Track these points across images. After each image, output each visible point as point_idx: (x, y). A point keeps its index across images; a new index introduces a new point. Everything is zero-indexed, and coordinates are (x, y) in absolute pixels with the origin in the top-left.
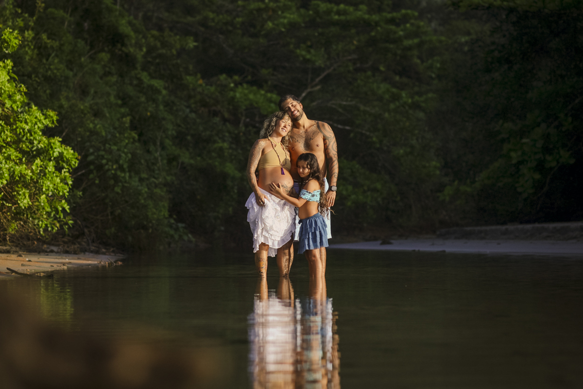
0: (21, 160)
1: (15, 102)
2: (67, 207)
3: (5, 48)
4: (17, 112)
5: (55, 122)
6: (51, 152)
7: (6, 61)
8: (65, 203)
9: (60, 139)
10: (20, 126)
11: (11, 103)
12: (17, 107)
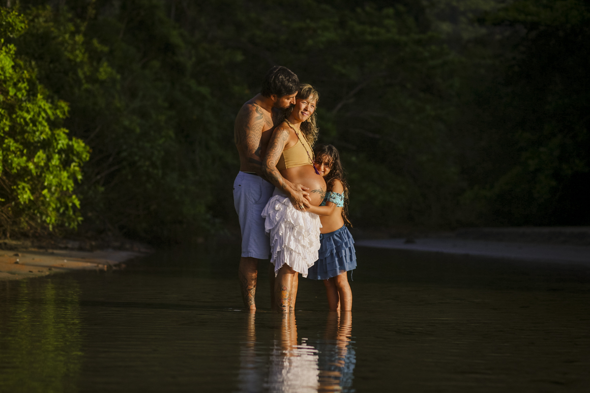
0: (22, 151)
1: (20, 90)
2: (77, 203)
3: (10, 32)
4: (21, 101)
5: (66, 113)
6: (55, 144)
7: (8, 45)
8: (75, 199)
9: (67, 131)
10: (21, 115)
11: (14, 91)
12: (23, 95)
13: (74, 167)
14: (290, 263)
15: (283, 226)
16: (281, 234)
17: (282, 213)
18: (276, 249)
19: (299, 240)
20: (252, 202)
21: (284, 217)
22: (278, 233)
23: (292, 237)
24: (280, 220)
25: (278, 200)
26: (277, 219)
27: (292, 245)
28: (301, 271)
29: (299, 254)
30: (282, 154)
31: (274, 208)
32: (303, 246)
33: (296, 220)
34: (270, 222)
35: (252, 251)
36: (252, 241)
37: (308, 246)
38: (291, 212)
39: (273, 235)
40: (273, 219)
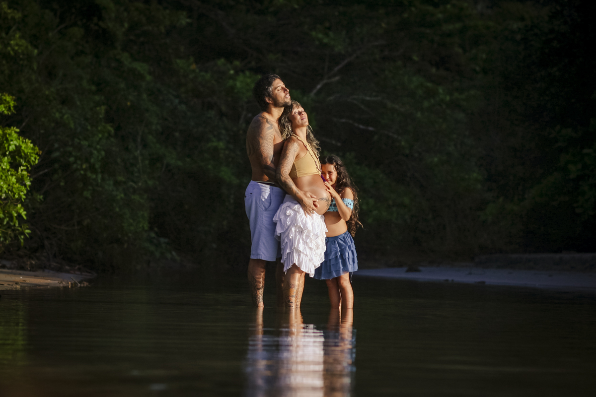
2: (23, 213)
5: (12, 108)
6: (6, 145)
8: (21, 208)
9: (18, 130)
13: (22, 171)
14: (298, 264)
15: (293, 229)
16: (291, 237)
17: (292, 218)
18: (286, 251)
19: (307, 242)
20: (262, 209)
21: (294, 222)
22: (288, 236)
23: (301, 241)
24: (290, 224)
25: (289, 207)
26: (288, 223)
27: (301, 247)
28: (308, 271)
29: (306, 255)
30: (294, 164)
31: (285, 214)
32: (311, 249)
33: (305, 225)
34: (281, 226)
35: (262, 253)
36: (261, 245)
37: (315, 248)
38: (301, 217)
39: (284, 238)
40: (284, 223)
